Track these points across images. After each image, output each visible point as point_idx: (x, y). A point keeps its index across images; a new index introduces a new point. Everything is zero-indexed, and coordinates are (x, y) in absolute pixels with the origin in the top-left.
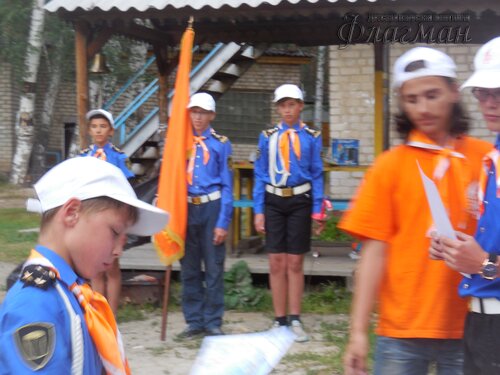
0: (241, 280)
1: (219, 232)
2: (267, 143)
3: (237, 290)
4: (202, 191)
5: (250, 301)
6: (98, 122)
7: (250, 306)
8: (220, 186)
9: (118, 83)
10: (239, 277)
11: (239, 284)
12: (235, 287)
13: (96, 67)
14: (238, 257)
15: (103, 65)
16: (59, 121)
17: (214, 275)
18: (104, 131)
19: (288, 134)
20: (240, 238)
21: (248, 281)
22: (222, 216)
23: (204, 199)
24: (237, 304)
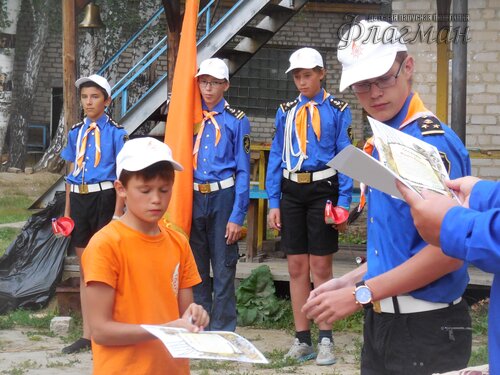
0: (262, 290)
1: (232, 227)
2: (284, 119)
3: (257, 302)
4: (212, 177)
5: (272, 315)
6: (88, 91)
7: (272, 321)
8: (235, 172)
9: (123, 36)
10: (259, 286)
11: (259, 294)
12: (254, 298)
13: (87, 22)
14: (261, 261)
15: (96, 18)
16: (47, 85)
17: (224, 281)
18: (96, 102)
19: (307, 108)
20: (264, 238)
21: (270, 291)
22: (236, 208)
23: (214, 187)
24: (256, 319)
